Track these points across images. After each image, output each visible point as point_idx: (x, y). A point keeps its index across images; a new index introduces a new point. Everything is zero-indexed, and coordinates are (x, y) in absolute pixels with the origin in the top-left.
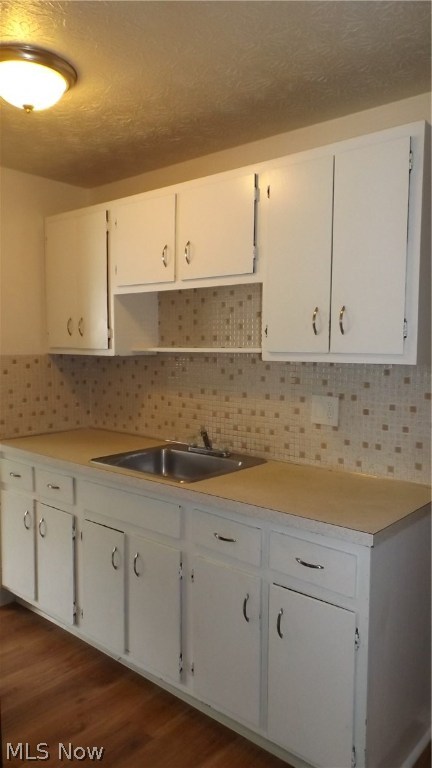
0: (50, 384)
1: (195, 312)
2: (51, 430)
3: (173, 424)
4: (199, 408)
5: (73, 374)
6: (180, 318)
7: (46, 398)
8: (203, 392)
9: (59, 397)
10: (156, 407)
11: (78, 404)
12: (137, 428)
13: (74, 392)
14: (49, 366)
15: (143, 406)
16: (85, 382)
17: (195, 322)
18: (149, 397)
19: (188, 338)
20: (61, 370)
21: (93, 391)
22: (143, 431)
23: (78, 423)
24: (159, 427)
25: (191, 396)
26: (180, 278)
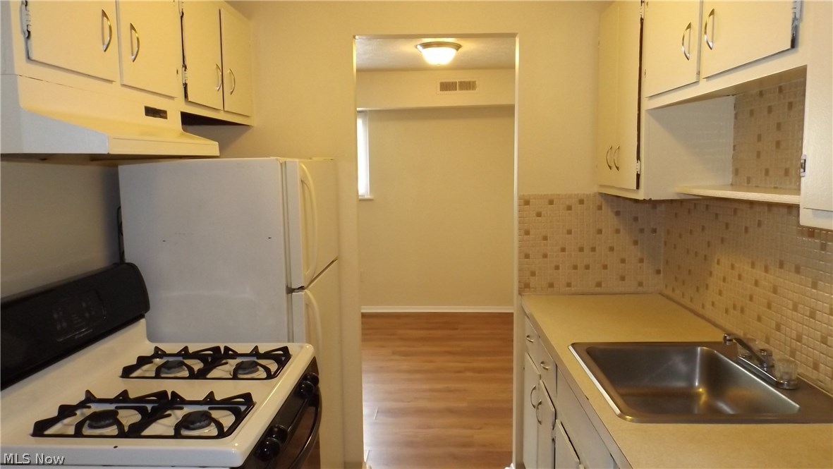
0: (600, 232)
1: (779, 126)
2: (598, 290)
3: (742, 310)
4: (775, 291)
5: (636, 219)
6: (759, 138)
7: (593, 249)
8: (781, 265)
9: (612, 249)
10: (724, 280)
11: (641, 261)
12: (703, 307)
13: (636, 243)
14: (600, 208)
15: (711, 274)
16: (654, 231)
17: (778, 144)
18: (718, 263)
19: (767, 172)
20: (617, 213)
21: (665, 244)
22: (709, 312)
23: (640, 284)
24: (727, 311)
25: (766, 270)
26: (704, 74)
